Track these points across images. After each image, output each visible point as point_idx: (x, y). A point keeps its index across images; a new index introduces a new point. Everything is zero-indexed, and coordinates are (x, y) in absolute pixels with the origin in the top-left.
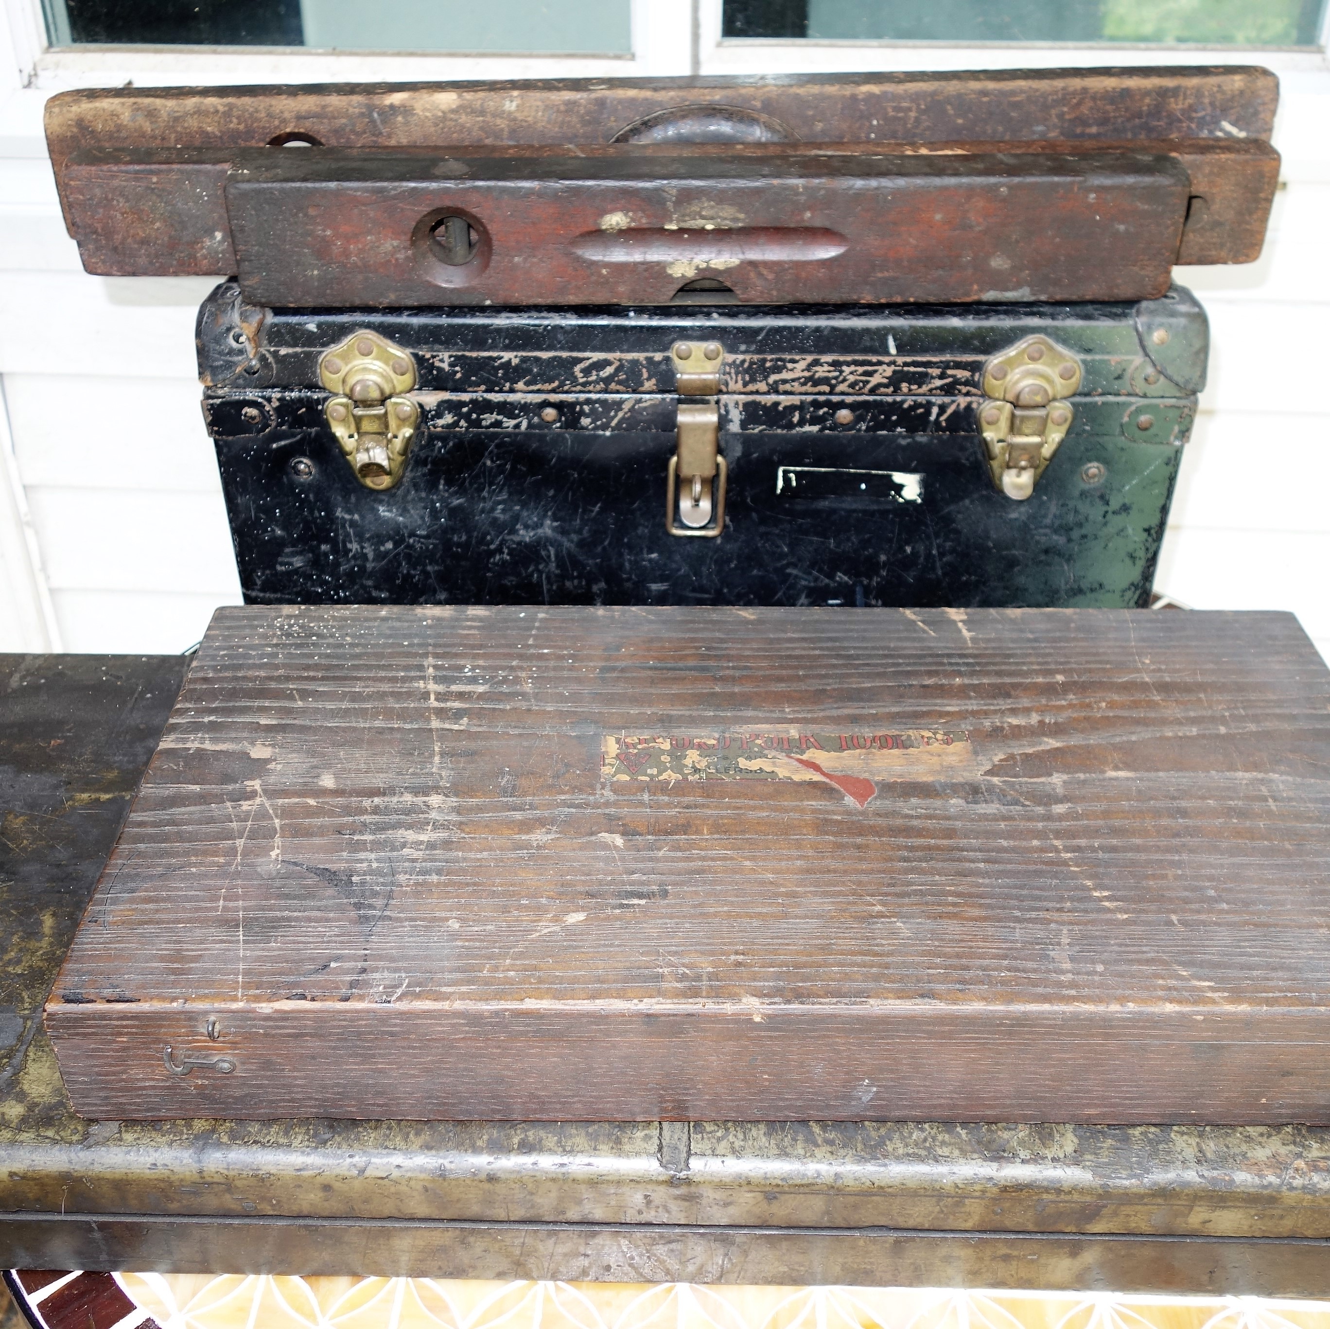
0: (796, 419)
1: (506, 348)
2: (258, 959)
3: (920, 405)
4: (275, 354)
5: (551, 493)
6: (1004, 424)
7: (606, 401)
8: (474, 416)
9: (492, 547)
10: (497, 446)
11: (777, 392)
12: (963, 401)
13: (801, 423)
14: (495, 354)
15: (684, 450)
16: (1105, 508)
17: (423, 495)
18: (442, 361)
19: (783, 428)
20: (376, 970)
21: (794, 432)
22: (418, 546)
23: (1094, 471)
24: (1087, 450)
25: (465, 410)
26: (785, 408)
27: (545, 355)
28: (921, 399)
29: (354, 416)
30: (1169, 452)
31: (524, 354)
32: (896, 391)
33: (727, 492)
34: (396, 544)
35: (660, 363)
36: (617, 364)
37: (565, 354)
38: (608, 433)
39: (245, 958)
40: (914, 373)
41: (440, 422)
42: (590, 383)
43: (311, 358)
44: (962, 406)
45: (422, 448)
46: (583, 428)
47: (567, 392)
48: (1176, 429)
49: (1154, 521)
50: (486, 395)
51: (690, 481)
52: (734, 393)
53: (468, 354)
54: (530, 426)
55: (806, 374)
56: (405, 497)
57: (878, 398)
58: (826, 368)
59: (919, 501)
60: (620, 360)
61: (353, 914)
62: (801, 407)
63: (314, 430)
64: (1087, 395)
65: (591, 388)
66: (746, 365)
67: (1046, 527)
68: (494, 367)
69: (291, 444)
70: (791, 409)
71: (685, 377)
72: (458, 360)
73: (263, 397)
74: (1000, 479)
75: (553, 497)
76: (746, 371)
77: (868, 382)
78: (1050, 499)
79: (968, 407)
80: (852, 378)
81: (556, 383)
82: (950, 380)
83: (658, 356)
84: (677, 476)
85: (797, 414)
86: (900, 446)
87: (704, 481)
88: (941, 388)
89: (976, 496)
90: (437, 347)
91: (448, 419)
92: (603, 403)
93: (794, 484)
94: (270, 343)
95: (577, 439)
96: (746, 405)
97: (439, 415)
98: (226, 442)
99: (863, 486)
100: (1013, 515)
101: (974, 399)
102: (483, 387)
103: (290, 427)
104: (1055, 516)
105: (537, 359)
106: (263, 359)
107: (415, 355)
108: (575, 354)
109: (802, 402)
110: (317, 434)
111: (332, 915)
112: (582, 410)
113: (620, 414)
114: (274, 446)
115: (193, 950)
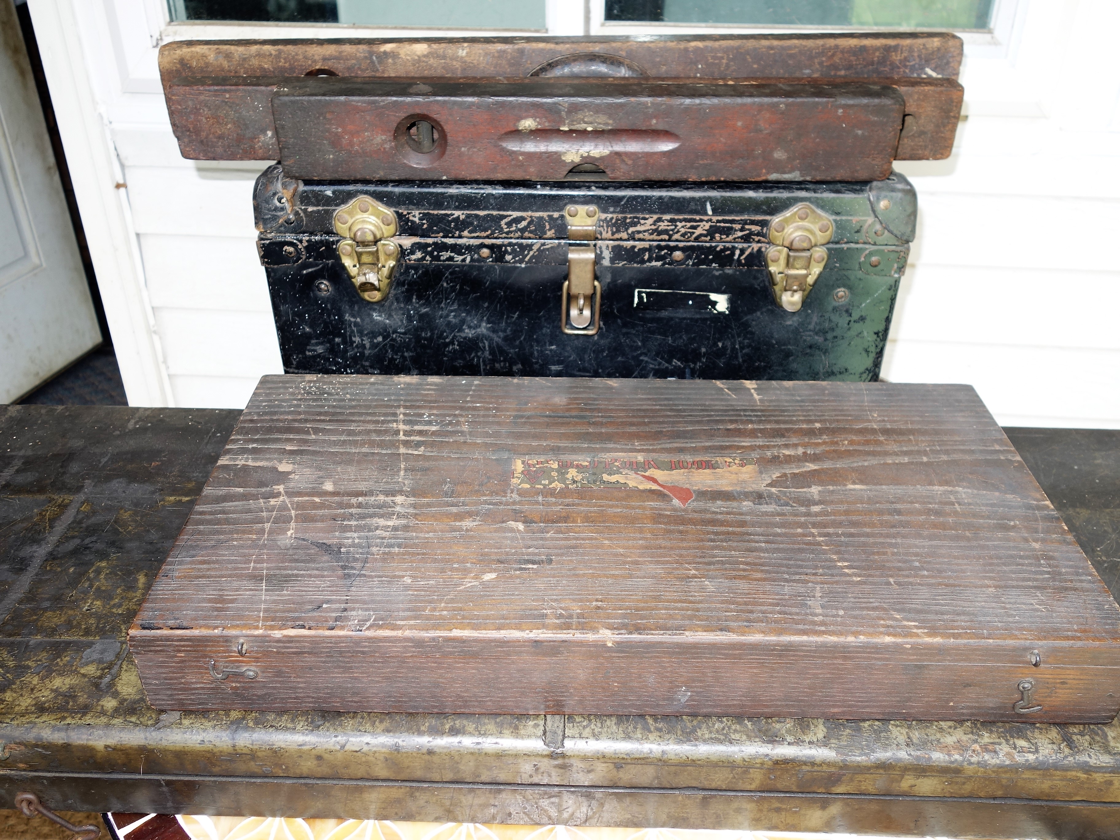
0: (646, 257)
1: (457, 208)
2: (274, 602)
3: (728, 249)
4: (305, 211)
5: (486, 305)
6: (782, 261)
7: (522, 244)
8: (436, 253)
9: (447, 340)
10: (451, 274)
11: (634, 239)
12: (755, 246)
13: (650, 260)
14: (449, 212)
15: (573, 277)
16: (849, 319)
17: (402, 305)
18: (414, 216)
19: (638, 263)
20: (353, 609)
21: (645, 266)
22: (399, 339)
23: (841, 294)
24: (837, 280)
25: (429, 249)
26: (639, 250)
27: (482, 213)
28: (728, 245)
29: (356, 252)
30: (891, 282)
31: (468, 212)
32: (712, 238)
33: (601, 305)
34: (385, 338)
35: (557, 219)
36: (529, 219)
37: (495, 213)
38: (523, 266)
39: (266, 601)
40: (724, 227)
41: (413, 257)
42: (511, 232)
43: (329, 214)
44: (755, 249)
45: (401, 274)
46: (507, 262)
47: (496, 238)
48: (896, 266)
49: (881, 327)
50: (443, 240)
51: (577, 297)
52: (606, 239)
53: (431, 212)
54: (472, 260)
55: (653, 227)
56: (390, 306)
57: (700, 244)
58: (666, 223)
59: (727, 312)
60: (531, 217)
61: (340, 573)
62: (650, 249)
63: (330, 262)
64: (837, 243)
65: (512, 235)
66: (614, 221)
67: (810, 330)
68: (448, 221)
69: (315, 271)
70: (643, 250)
71: (574, 228)
72: (425, 216)
73: (297, 239)
74: (780, 298)
75: (488, 307)
76: (614, 225)
77: (694, 233)
78: (813, 312)
79: (759, 250)
80: (683, 230)
81: (489, 232)
82: (748, 232)
83: (556, 215)
84: (568, 294)
85: (647, 254)
86: (714, 275)
87: (585, 297)
88: (741, 237)
89: (764, 310)
90: (411, 207)
91: (419, 255)
92: (520, 245)
93: (645, 300)
94: (301, 203)
95: (502, 269)
96: (614, 248)
97: (412, 253)
98: (273, 269)
99: (690, 302)
100: (789, 323)
101: (763, 245)
102: (441, 234)
103: (315, 260)
104: (816, 323)
105: (477, 216)
106: (297, 214)
107: (397, 213)
108: (501, 213)
109: (650, 246)
110: (333, 264)
111: (326, 573)
112: (506, 250)
113: (531, 253)
114: (305, 272)
115: (230, 595)
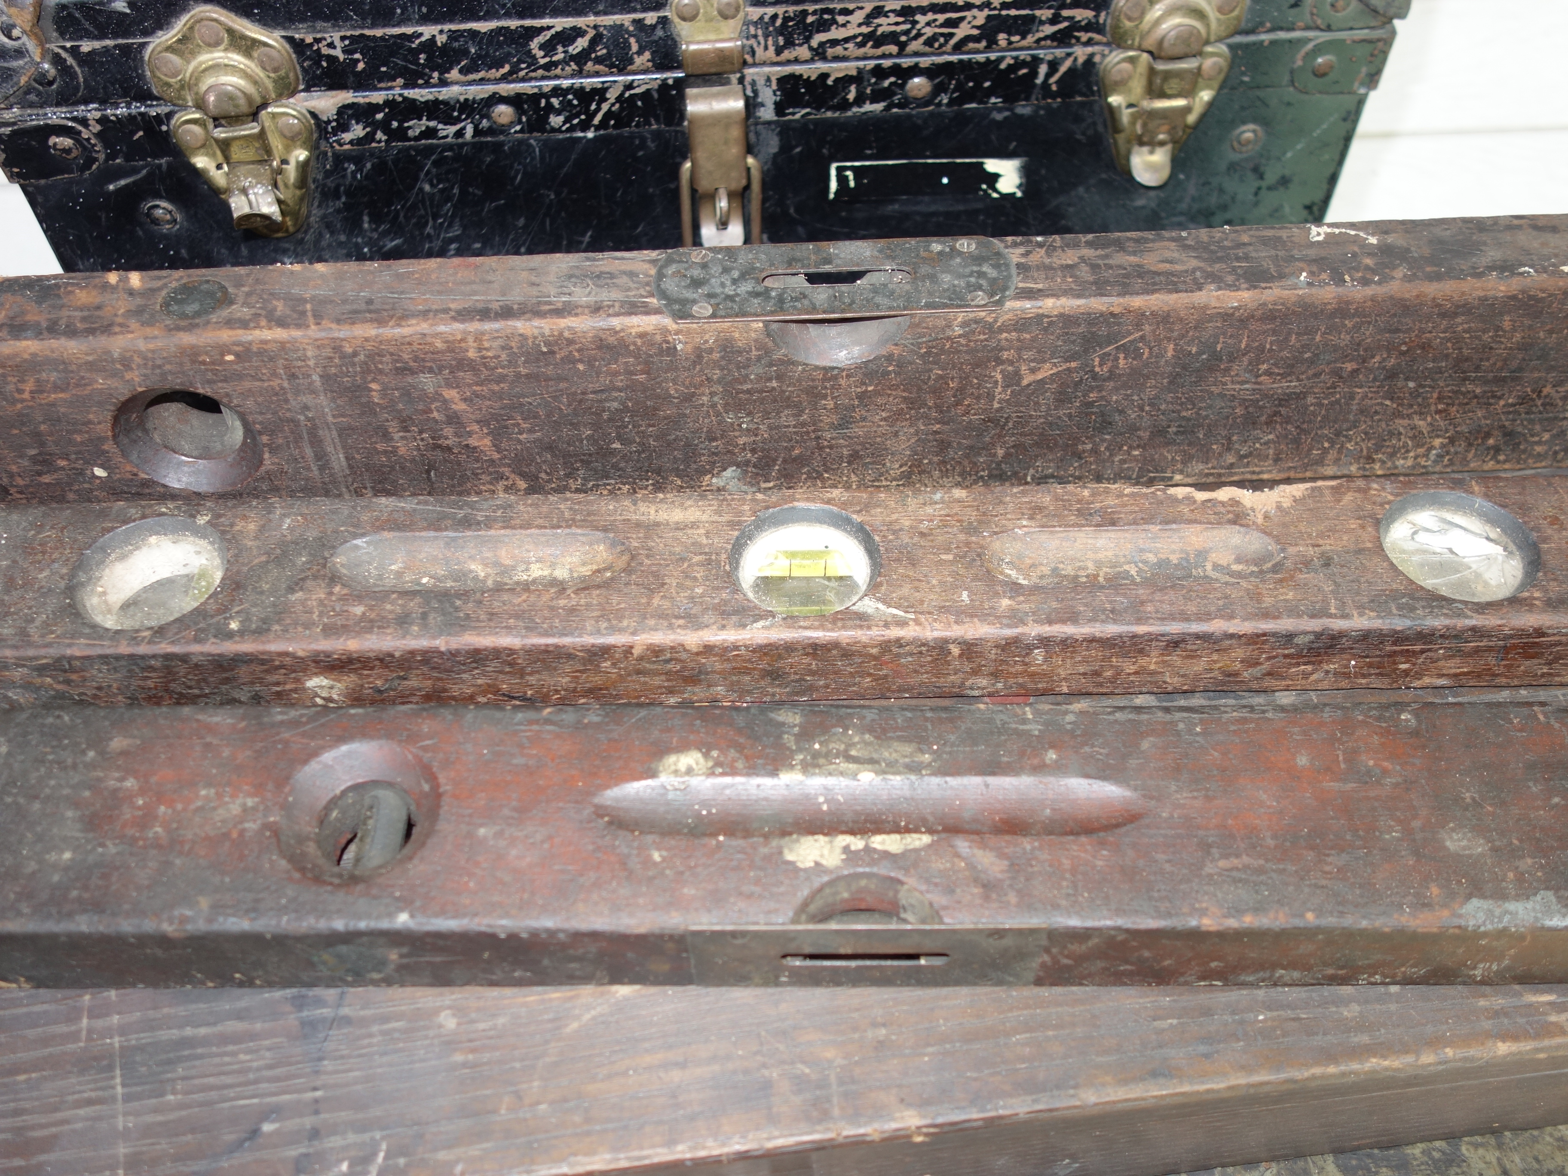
0: (851, 96)
1: (425, 20)
2: (147, 1131)
3: (1023, 64)
4: (74, 51)
5: (521, 222)
6: (1137, 86)
7: (582, 89)
8: (395, 124)
10: (435, 163)
11: (824, 58)
12: (1081, 53)
13: (860, 100)
14: (409, 30)
15: (701, 154)
16: (1257, 184)
17: (343, 238)
18: (331, 45)
19: (834, 108)
20: (334, 1130)
21: (849, 114)
23: (1249, 135)
24: (1243, 108)
25: (380, 116)
26: (837, 80)
27: (483, 27)
28: (1023, 55)
29: (217, 141)
30: (1348, 101)
31: (453, 27)
32: (992, 43)
33: (764, 201)
35: (653, 27)
36: (591, 33)
37: (513, 24)
38: (590, 135)
39: (126, 1134)
40: (1016, 17)
41: (347, 137)
42: (555, 64)
43: (132, 54)
44: (1081, 60)
45: (328, 174)
46: (554, 130)
47: (523, 80)
48: (1364, 70)
49: (1319, 196)
50: (406, 93)
51: (712, 197)
52: (764, 64)
53: (368, 32)
54: (477, 132)
55: (865, 30)
56: (317, 242)
57: (965, 57)
58: (893, 19)
59: (1019, 194)
60: (595, 27)
61: (292, 1020)
62: (858, 78)
63: (163, 161)
64: (1247, 32)
65: (558, 71)
66: (779, 22)
67: (1182, 214)
68: (411, 50)
69: (134, 182)
70: (846, 81)
71: (693, 47)
72: (355, 43)
73: (74, 119)
74: (1128, 160)
75: (525, 227)
76: (781, 31)
77: (952, 35)
78: (1188, 177)
79: (1089, 62)
80: (929, 32)
81: (507, 68)
82: (1066, 24)
83: (651, 18)
84: (694, 191)
85: (853, 88)
86: (994, 121)
87: (731, 196)
88: (1053, 37)
89: (1092, 181)
90: (320, 24)
91: (358, 131)
92: (580, 93)
93: (852, 184)
94: (62, 34)
95: (545, 144)
96: (783, 81)
97: (343, 127)
98: (37, 187)
99: (945, 181)
100: (1140, 202)
101: (1096, 49)
102: (400, 81)
103: (128, 159)
104: (1193, 199)
105: (474, 34)
106: (57, 60)
107: (290, 40)
108: (528, 23)
109: (860, 71)
110: (169, 164)
111: (258, 1026)
112: (549, 105)
113: (605, 107)
114: (111, 187)
115: (42, 1126)
